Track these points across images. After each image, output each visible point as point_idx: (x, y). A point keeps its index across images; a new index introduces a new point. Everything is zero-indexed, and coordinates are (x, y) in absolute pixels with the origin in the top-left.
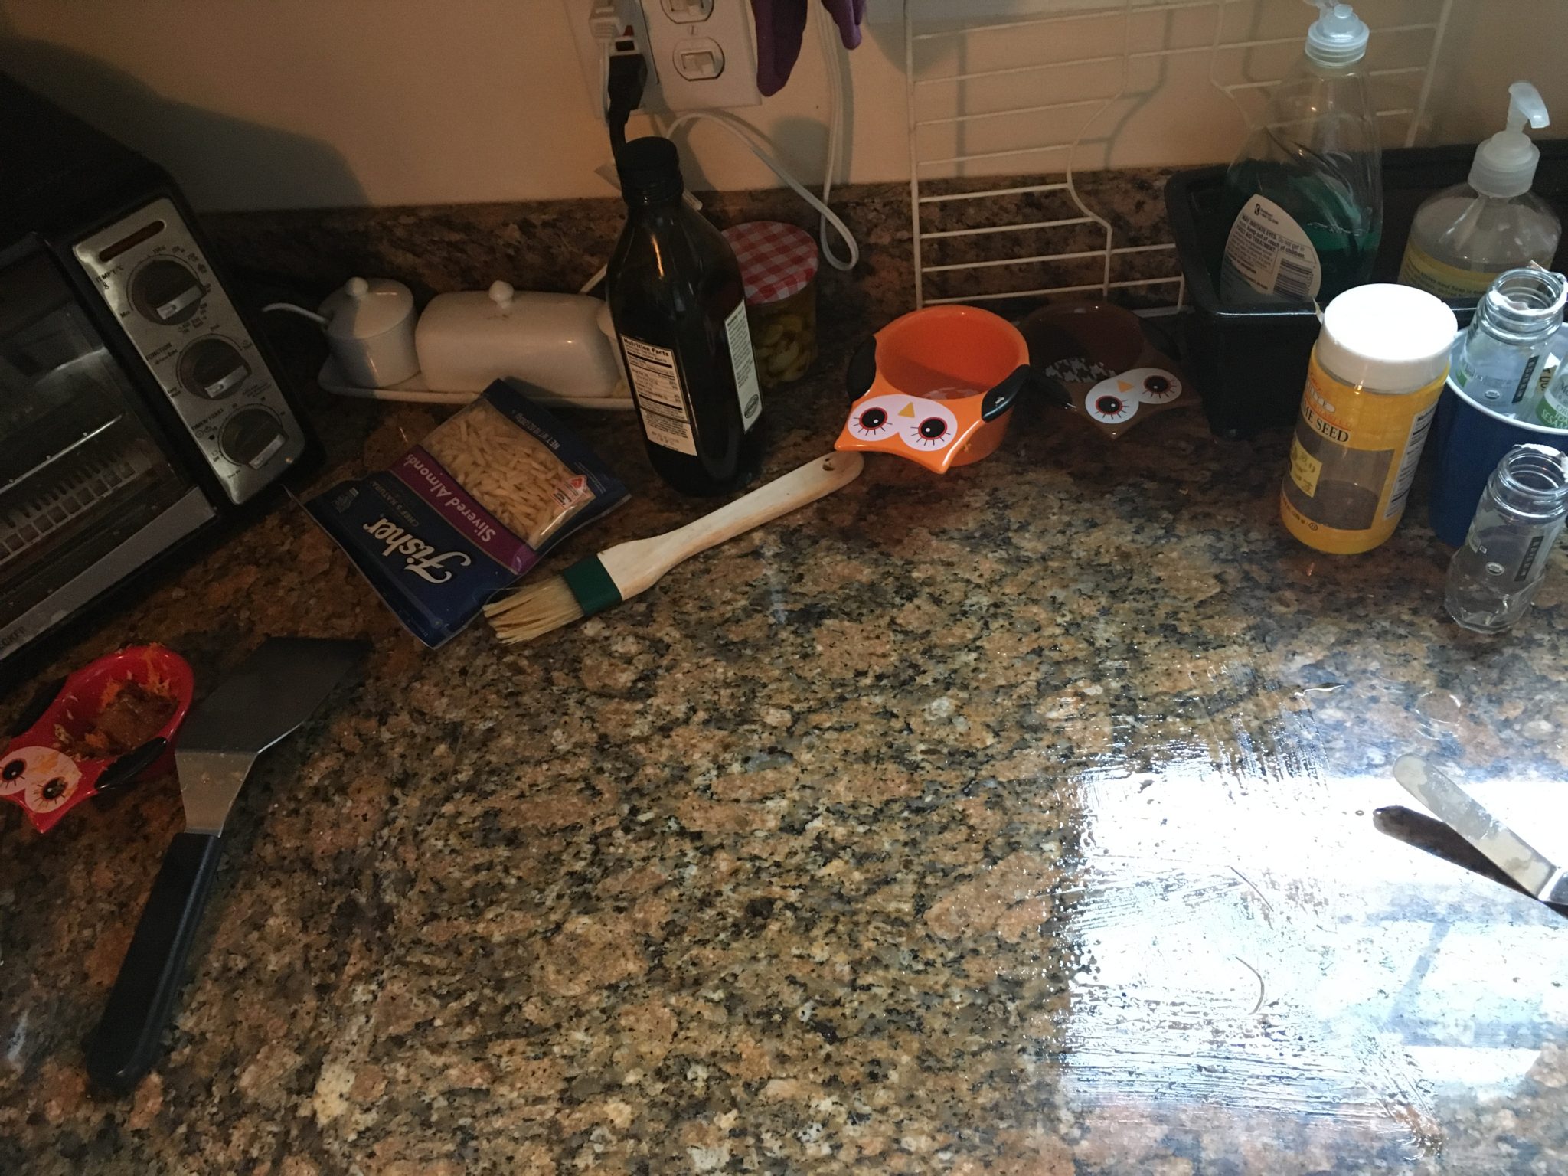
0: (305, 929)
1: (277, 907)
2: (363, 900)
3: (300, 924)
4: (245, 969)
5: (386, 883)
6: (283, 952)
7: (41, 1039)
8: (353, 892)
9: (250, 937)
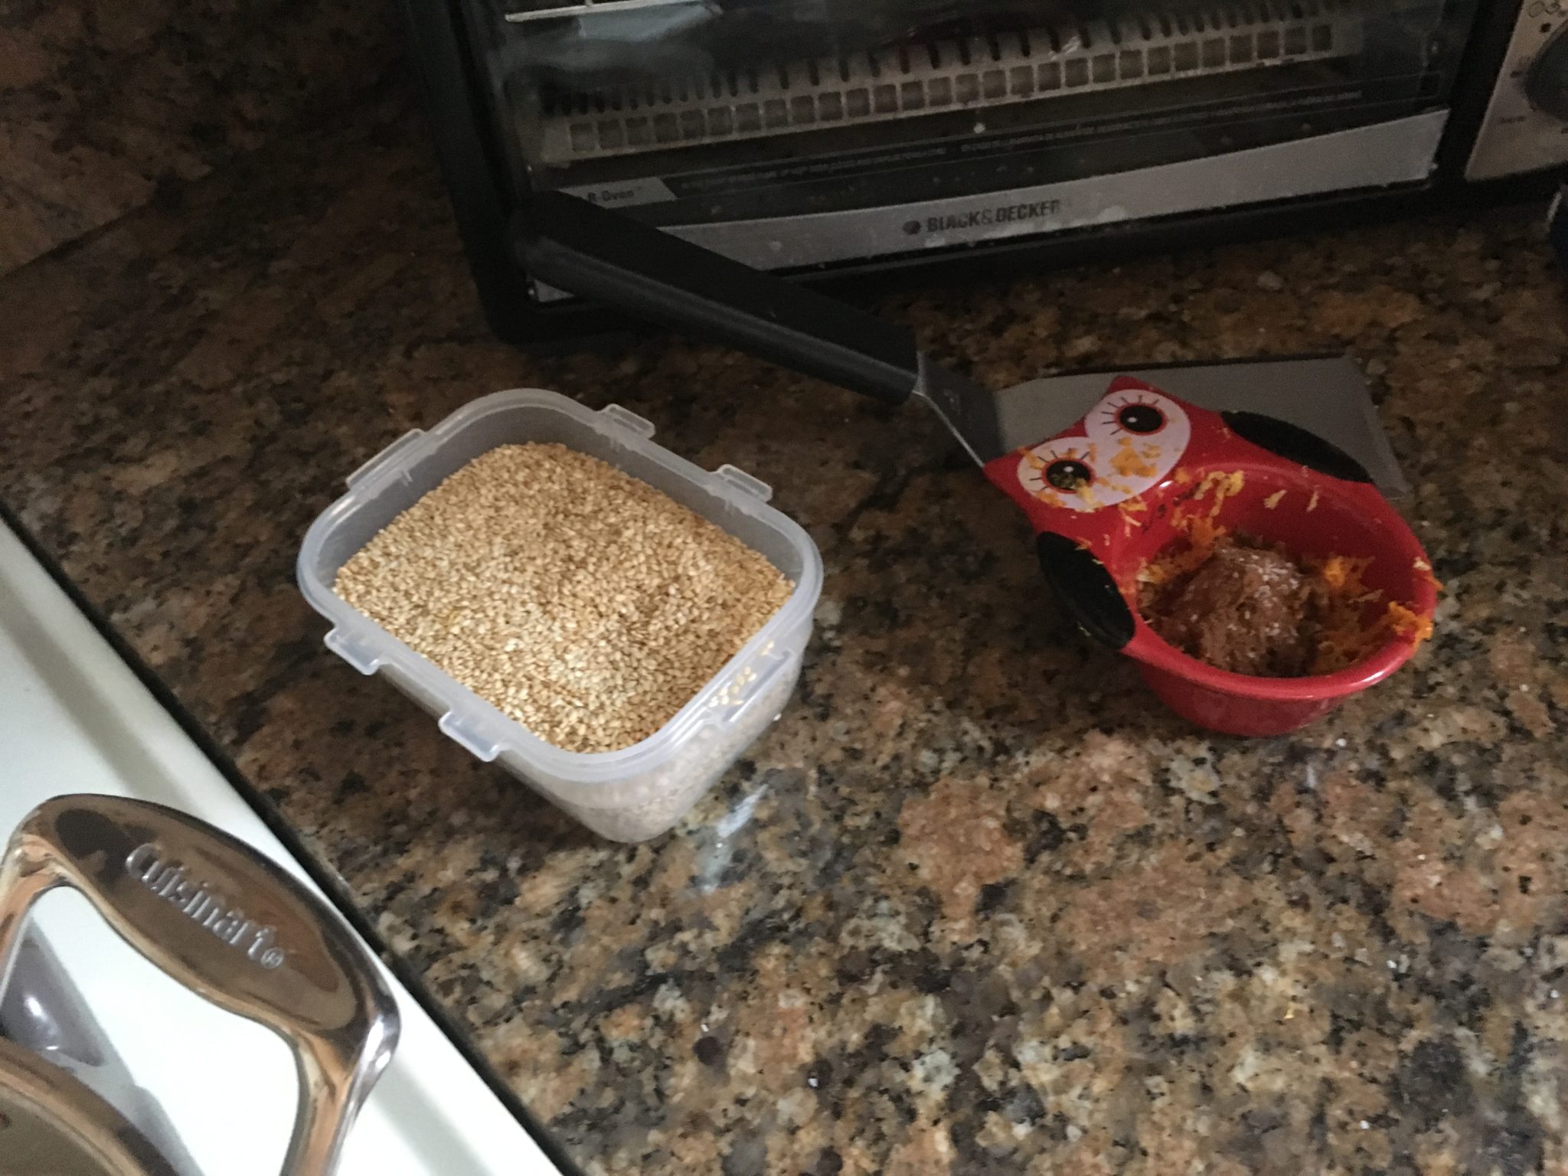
0: (1335, 1040)
1: (1289, 952)
2: (1478, 1067)
3: (1327, 1026)
4: (1185, 1040)
5: (1540, 1064)
6: (1274, 1062)
7: (780, 901)
8: (1462, 1032)
9: (1216, 976)
